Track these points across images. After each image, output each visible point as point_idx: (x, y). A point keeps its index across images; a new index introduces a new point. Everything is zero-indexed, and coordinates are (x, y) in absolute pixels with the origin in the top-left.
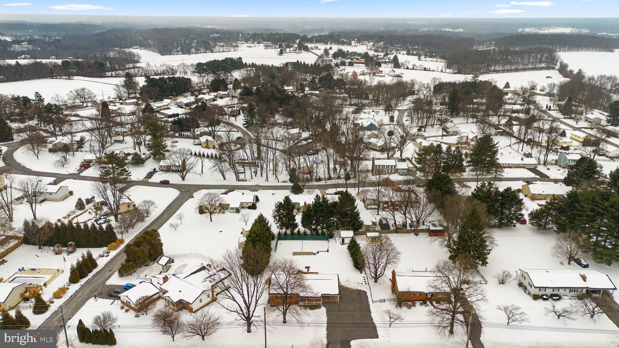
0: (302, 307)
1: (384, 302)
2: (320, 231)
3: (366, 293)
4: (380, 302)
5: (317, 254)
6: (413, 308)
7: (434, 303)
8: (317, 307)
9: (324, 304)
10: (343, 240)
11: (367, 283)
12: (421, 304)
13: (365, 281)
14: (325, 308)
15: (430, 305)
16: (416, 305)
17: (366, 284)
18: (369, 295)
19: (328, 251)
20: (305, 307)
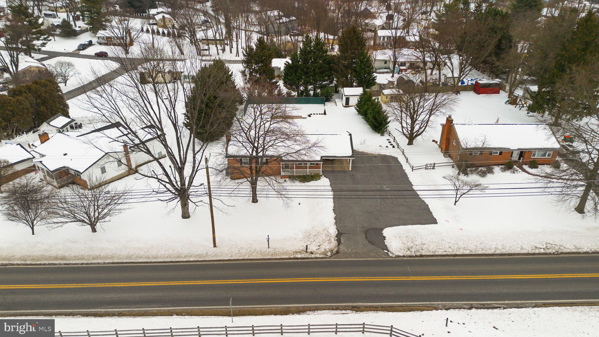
0: (287, 179)
1: (434, 168)
2: (312, 93)
3: (396, 159)
4: (426, 169)
5: (308, 117)
6: (489, 175)
7: (526, 167)
8: (315, 177)
9: (326, 174)
10: (347, 100)
11: (396, 146)
12: (504, 170)
13: (391, 145)
14: (327, 180)
15: (520, 170)
16: (494, 170)
17: (394, 147)
18: (402, 160)
19: (325, 114)
20: (293, 178)
